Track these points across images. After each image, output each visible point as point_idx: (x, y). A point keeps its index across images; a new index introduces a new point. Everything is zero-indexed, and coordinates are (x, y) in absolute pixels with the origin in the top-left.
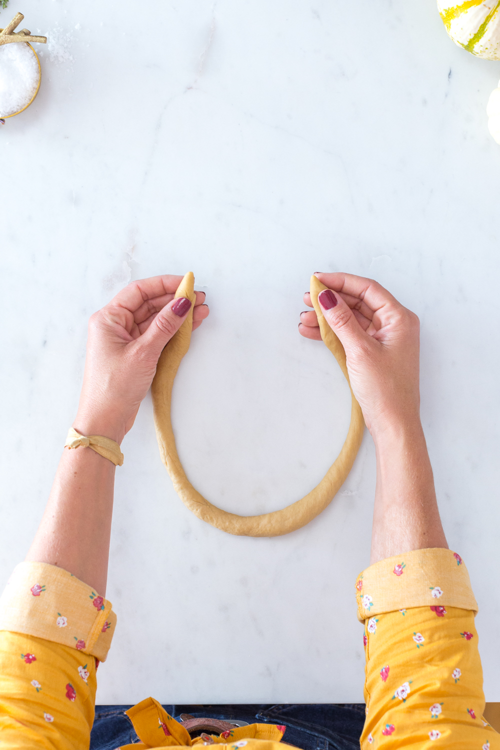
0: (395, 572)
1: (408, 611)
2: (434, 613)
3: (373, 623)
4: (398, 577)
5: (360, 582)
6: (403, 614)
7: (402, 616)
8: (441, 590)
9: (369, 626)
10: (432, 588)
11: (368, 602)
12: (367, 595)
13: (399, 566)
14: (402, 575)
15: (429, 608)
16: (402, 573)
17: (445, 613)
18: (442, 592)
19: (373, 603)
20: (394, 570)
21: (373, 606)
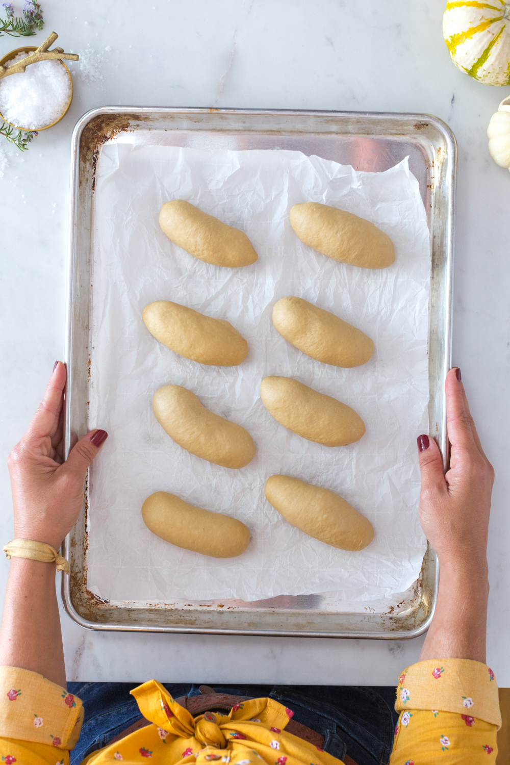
0: (433, 674)
1: (440, 713)
2: (463, 722)
3: (407, 717)
4: (435, 679)
5: (403, 675)
6: (435, 716)
7: (434, 716)
8: (472, 701)
9: (403, 719)
10: (464, 698)
11: (405, 696)
12: (406, 689)
13: (439, 670)
14: (439, 679)
15: (460, 716)
16: (439, 676)
17: (473, 724)
18: (472, 703)
19: (410, 698)
20: (433, 672)
21: (408, 701)
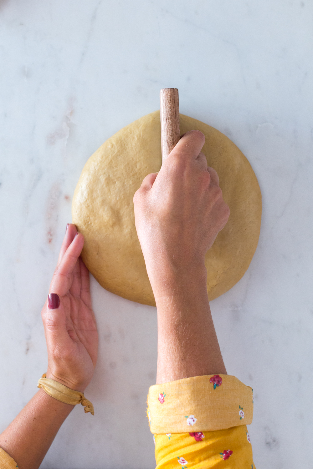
1: (172, 436)
2: (192, 439)
6: (170, 438)
8: (195, 417)
10: (187, 417)
13: (162, 395)
15: (189, 434)
17: (203, 437)
18: (196, 420)
20: (158, 397)
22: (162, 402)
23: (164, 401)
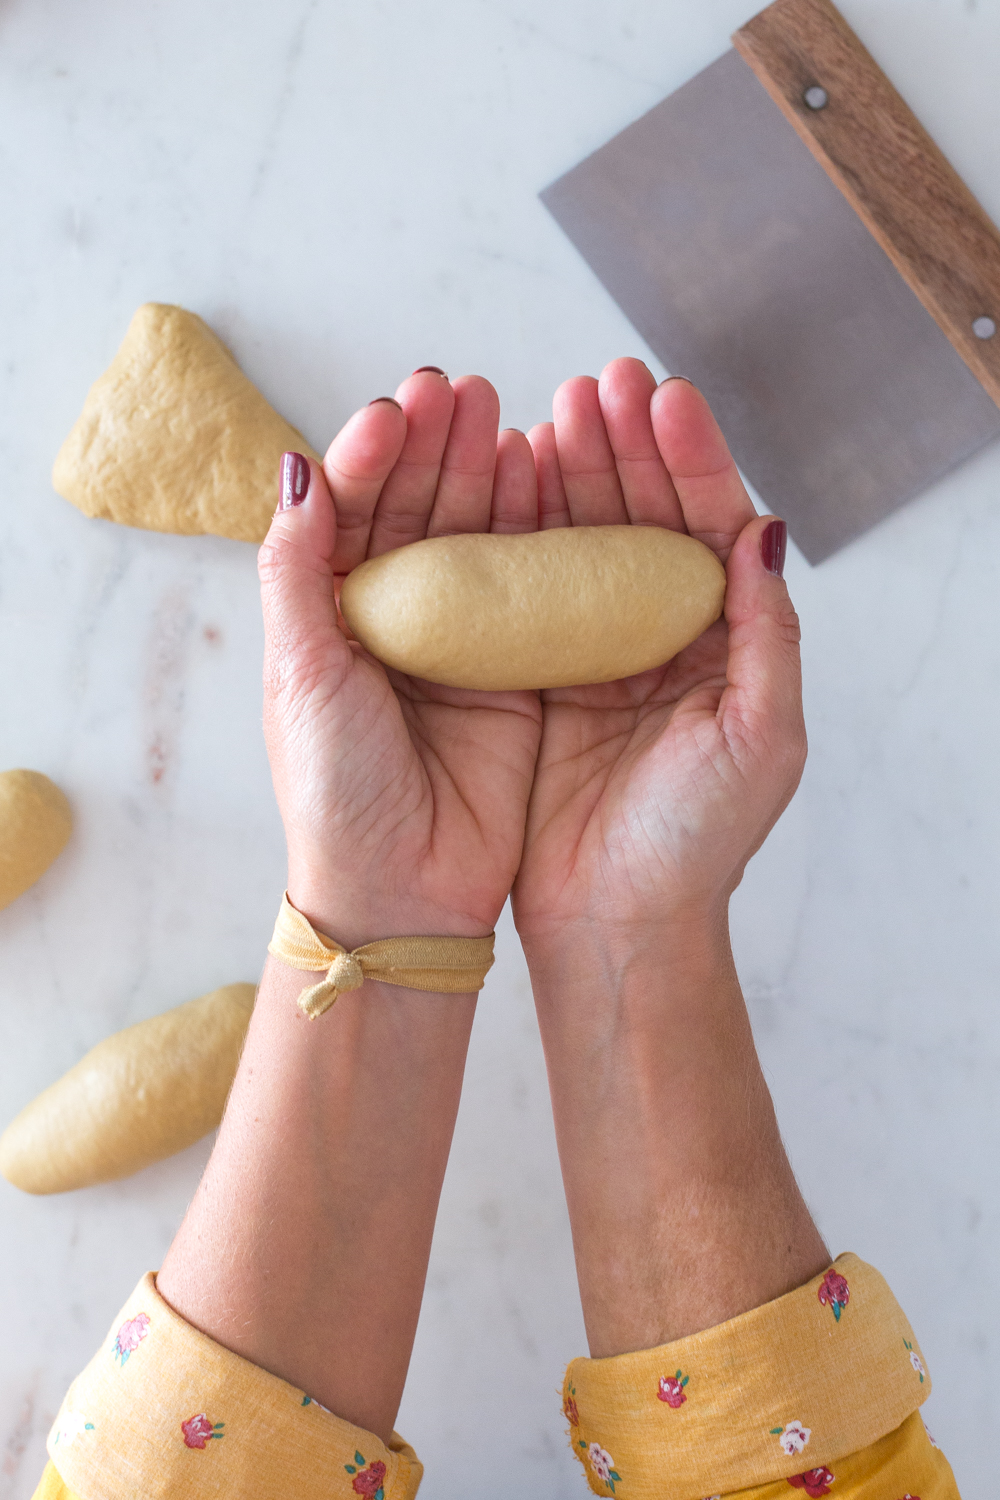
0: (662, 1398)
4: (672, 1410)
8: (804, 1426)
14: (683, 1405)
15: (786, 1482)
17: (831, 1481)
18: (807, 1431)
20: (658, 1392)
22: (677, 1402)
23: (683, 1399)
